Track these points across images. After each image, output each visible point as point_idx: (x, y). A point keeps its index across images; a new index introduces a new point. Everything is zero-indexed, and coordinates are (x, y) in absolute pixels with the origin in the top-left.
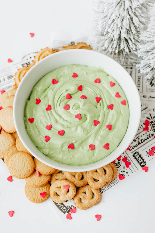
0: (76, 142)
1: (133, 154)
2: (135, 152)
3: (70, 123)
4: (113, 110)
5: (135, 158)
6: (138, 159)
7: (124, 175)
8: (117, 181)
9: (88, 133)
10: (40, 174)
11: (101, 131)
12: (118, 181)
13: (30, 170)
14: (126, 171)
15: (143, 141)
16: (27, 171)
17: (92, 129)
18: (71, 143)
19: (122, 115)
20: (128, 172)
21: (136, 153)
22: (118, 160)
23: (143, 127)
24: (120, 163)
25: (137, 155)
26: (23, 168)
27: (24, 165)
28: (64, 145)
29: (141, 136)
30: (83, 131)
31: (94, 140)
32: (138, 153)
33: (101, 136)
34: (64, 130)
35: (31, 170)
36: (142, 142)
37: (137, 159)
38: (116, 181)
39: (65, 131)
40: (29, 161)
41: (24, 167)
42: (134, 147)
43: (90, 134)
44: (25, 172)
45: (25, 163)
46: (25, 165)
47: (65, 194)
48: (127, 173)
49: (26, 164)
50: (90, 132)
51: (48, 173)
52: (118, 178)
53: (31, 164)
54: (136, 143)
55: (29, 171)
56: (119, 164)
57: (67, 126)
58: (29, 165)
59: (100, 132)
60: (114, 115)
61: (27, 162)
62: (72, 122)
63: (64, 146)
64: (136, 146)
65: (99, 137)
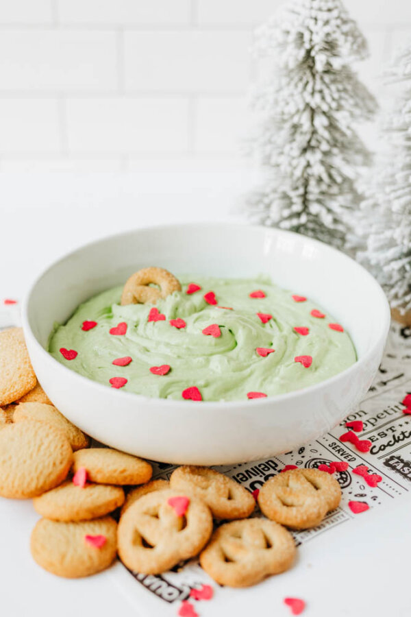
0: (206, 385)
1: (383, 460)
2: (388, 457)
3: (188, 349)
4: (308, 336)
5: (393, 468)
6: (404, 471)
7: (365, 503)
8: (345, 515)
9: (241, 369)
10: (89, 482)
11: (279, 369)
12: (347, 517)
13: (58, 462)
14: (370, 495)
15: (407, 434)
16: (46, 464)
17: (255, 363)
18: (191, 385)
19: (337, 346)
20: (376, 497)
21: (392, 458)
22: (338, 474)
23: (400, 409)
24: (346, 478)
25: (397, 462)
26: (34, 455)
27: (40, 446)
28: (169, 391)
29: (401, 426)
30: (228, 361)
31: (261, 385)
32: (399, 458)
33: (283, 378)
34: (168, 364)
35: (61, 463)
36: (405, 437)
37: (398, 471)
38: (343, 515)
39: (172, 367)
40: (56, 436)
41: (39, 450)
42: (385, 447)
43: (248, 371)
44: (40, 467)
45: (41, 440)
46: (43, 448)
47: (175, 530)
48: (374, 498)
49: (46, 444)
50: (249, 366)
51: (118, 472)
52: (347, 509)
53: (62, 446)
54: (389, 438)
55: (54, 464)
56: (345, 482)
57: (179, 357)
58: (56, 447)
59: (277, 370)
60: (314, 342)
61: (51, 437)
62: (191, 347)
63: (169, 394)
64: (389, 445)
65: (277, 379)
